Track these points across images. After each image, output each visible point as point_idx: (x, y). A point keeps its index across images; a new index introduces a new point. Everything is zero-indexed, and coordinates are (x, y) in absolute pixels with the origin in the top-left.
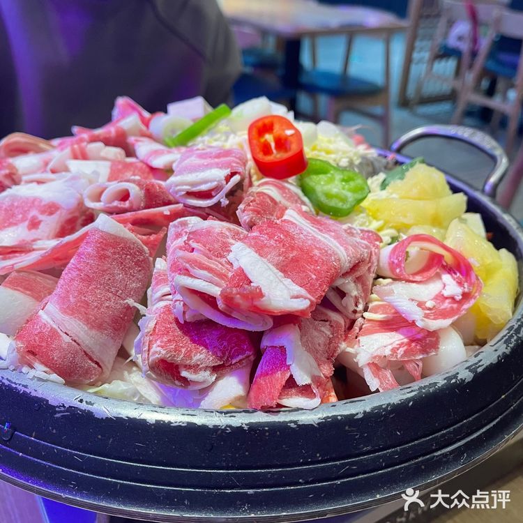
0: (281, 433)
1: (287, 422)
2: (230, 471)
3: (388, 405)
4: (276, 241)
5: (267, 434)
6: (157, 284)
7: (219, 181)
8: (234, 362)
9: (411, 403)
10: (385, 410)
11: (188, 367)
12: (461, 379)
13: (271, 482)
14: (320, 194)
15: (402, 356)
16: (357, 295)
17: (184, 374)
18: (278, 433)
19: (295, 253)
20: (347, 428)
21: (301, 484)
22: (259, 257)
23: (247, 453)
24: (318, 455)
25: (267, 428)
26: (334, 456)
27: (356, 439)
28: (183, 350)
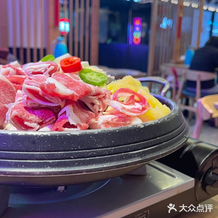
0: (63, 137)
1: (66, 134)
2: (42, 153)
3: (108, 130)
4: (65, 78)
5: (58, 137)
6: (17, 97)
7: (45, 68)
8: (47, 121)
9: (117, 131)
10: (107, 132)
11: (28, 121)
12: (139, 126)
13: (59, 157)
14: (87, 78)
15: (115, 122)
16: (100, 105)
17: (26, 123)
18: (62, 137)
19: (72, 83)
20: (91, 137)
21: (72, 159)
22: (57, 82)
23: (49, 145)
24: (79, 147)
25: (58, 135)
26: (86, 148)
27: (95, 142)
28: (26, 114)
